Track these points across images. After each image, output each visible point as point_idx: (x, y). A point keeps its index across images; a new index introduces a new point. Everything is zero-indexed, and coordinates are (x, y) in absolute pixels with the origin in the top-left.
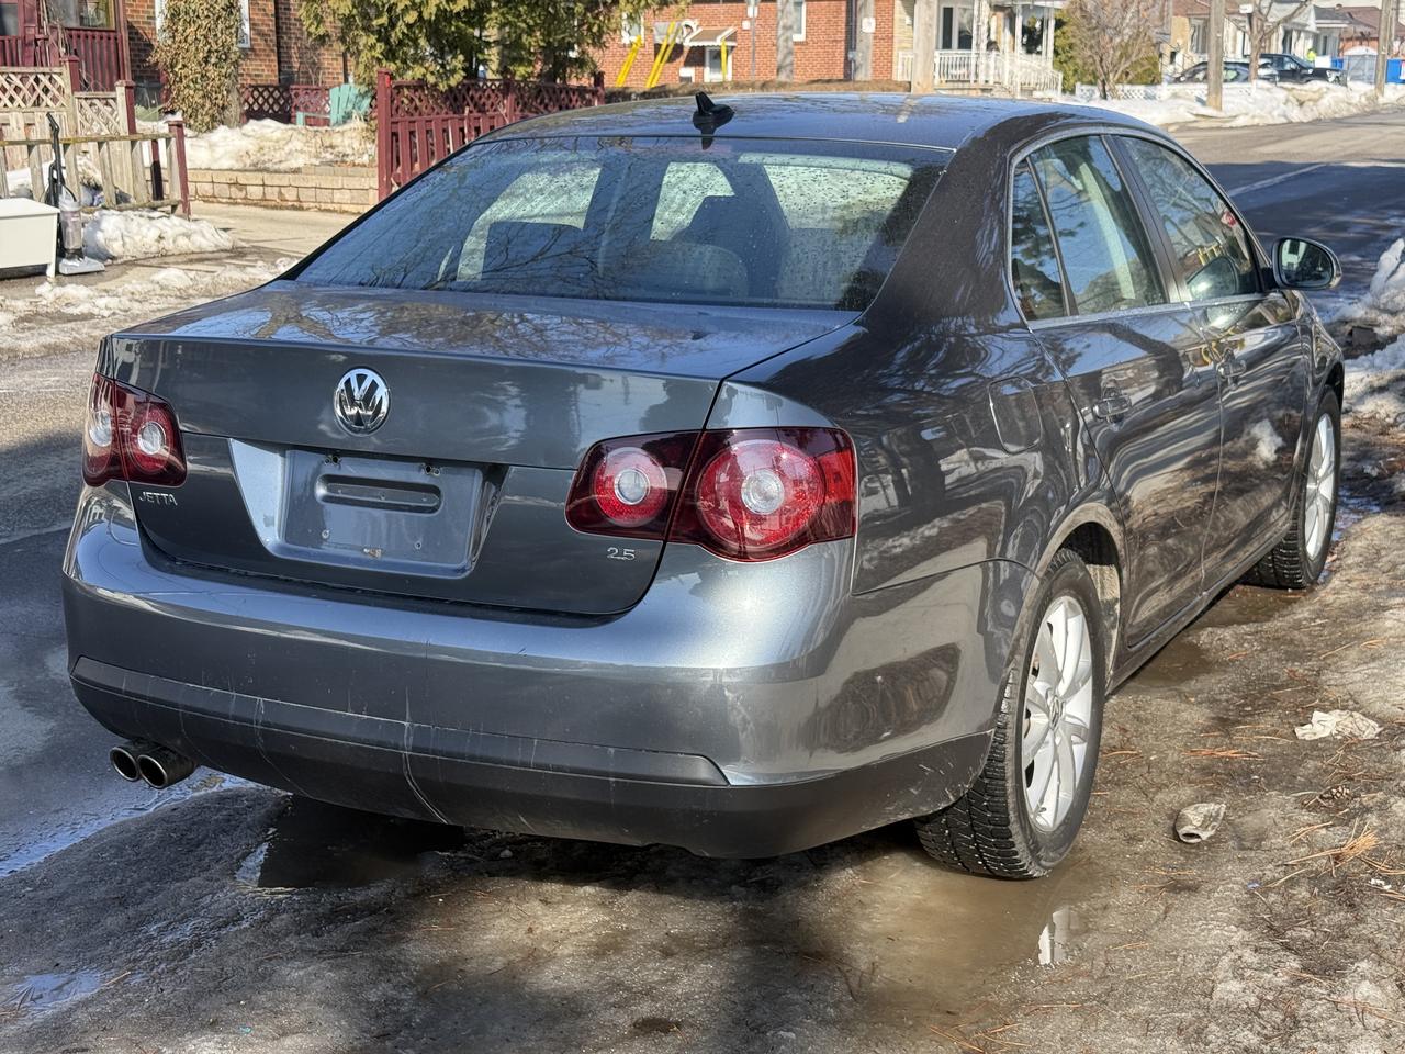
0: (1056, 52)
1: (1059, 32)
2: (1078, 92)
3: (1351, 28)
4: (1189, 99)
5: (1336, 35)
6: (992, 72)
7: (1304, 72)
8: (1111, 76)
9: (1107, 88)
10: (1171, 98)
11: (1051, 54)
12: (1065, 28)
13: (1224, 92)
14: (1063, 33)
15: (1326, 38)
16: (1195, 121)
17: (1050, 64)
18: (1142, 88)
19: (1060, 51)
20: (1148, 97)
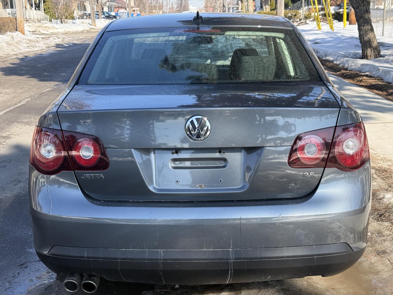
0: (44, 10)
1: (45, 4)
2: (53, 21)
3: (117, 5)
4: (87, 24)
5: (113, 6)
6: (28, 15)
7: (111, 16)
8: (63, 17)
9: (62, 20)
10: (81, 23)
11: (43, 10)
12: (46, 3)
13: (96, 22)
14: (46, 4)
15: (111, 7)
16: (90, 30)
17: (43, 13)
18: (71, 20)
19: (46, 10)
20: (73, 23)
